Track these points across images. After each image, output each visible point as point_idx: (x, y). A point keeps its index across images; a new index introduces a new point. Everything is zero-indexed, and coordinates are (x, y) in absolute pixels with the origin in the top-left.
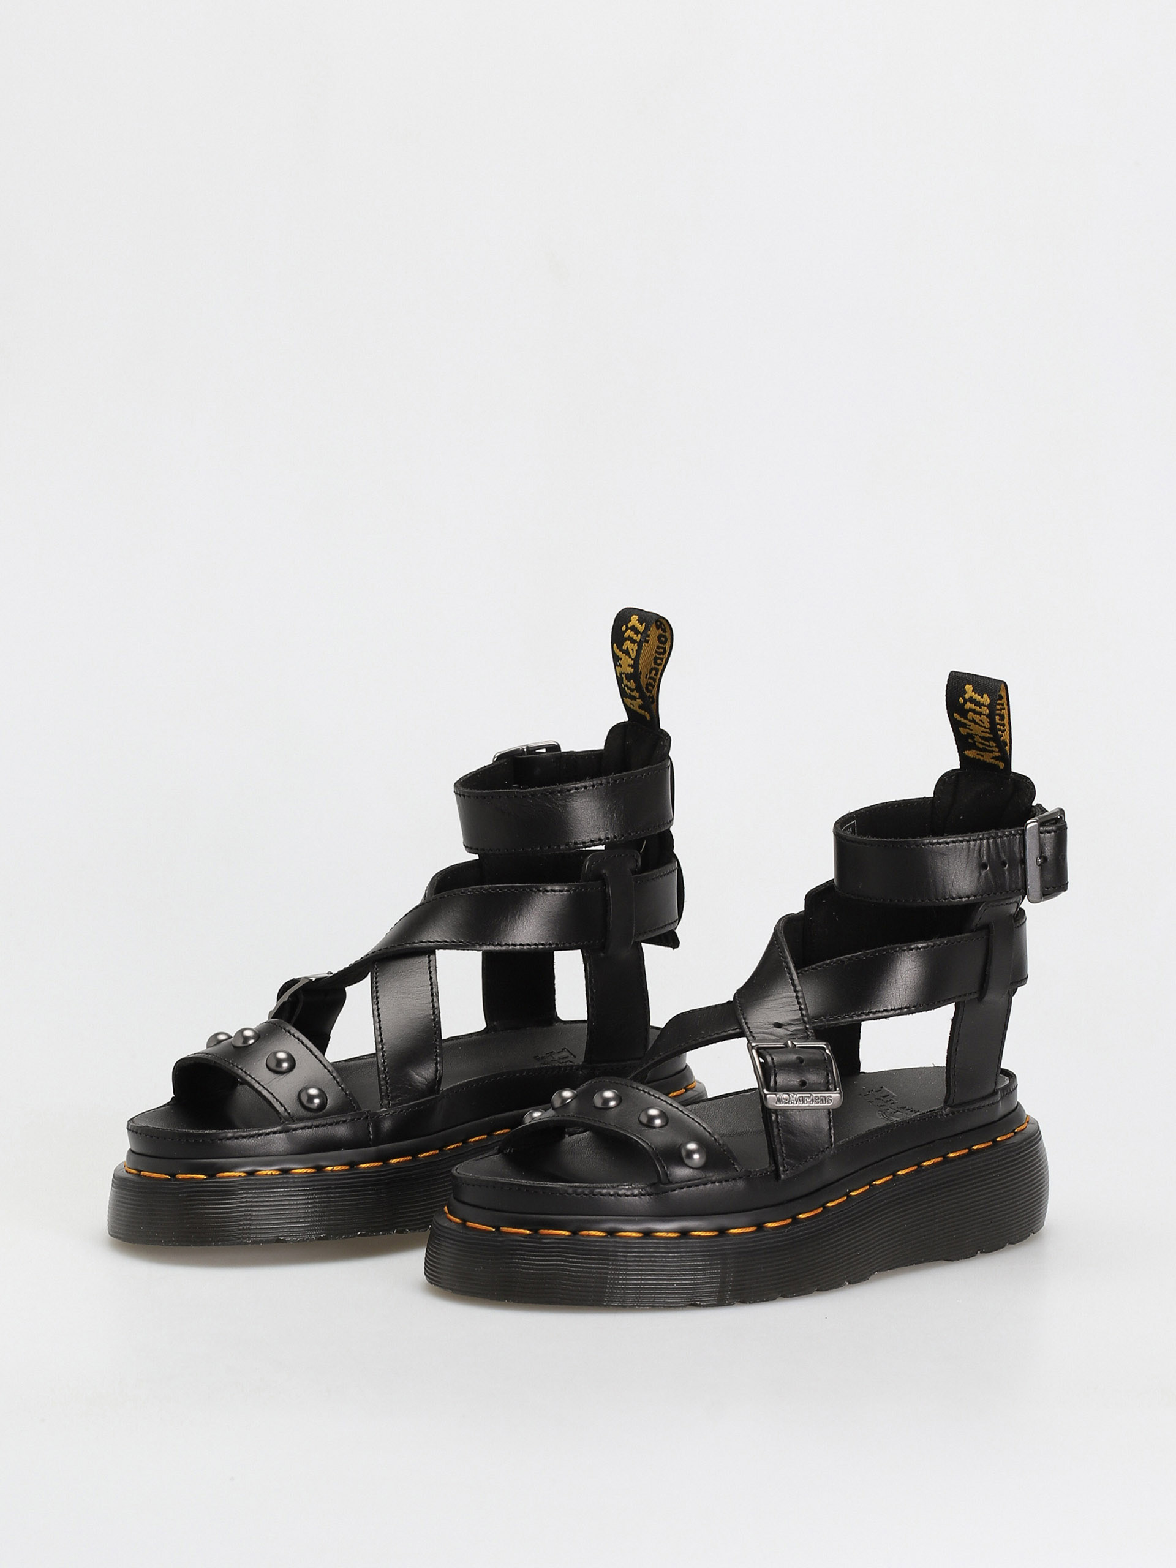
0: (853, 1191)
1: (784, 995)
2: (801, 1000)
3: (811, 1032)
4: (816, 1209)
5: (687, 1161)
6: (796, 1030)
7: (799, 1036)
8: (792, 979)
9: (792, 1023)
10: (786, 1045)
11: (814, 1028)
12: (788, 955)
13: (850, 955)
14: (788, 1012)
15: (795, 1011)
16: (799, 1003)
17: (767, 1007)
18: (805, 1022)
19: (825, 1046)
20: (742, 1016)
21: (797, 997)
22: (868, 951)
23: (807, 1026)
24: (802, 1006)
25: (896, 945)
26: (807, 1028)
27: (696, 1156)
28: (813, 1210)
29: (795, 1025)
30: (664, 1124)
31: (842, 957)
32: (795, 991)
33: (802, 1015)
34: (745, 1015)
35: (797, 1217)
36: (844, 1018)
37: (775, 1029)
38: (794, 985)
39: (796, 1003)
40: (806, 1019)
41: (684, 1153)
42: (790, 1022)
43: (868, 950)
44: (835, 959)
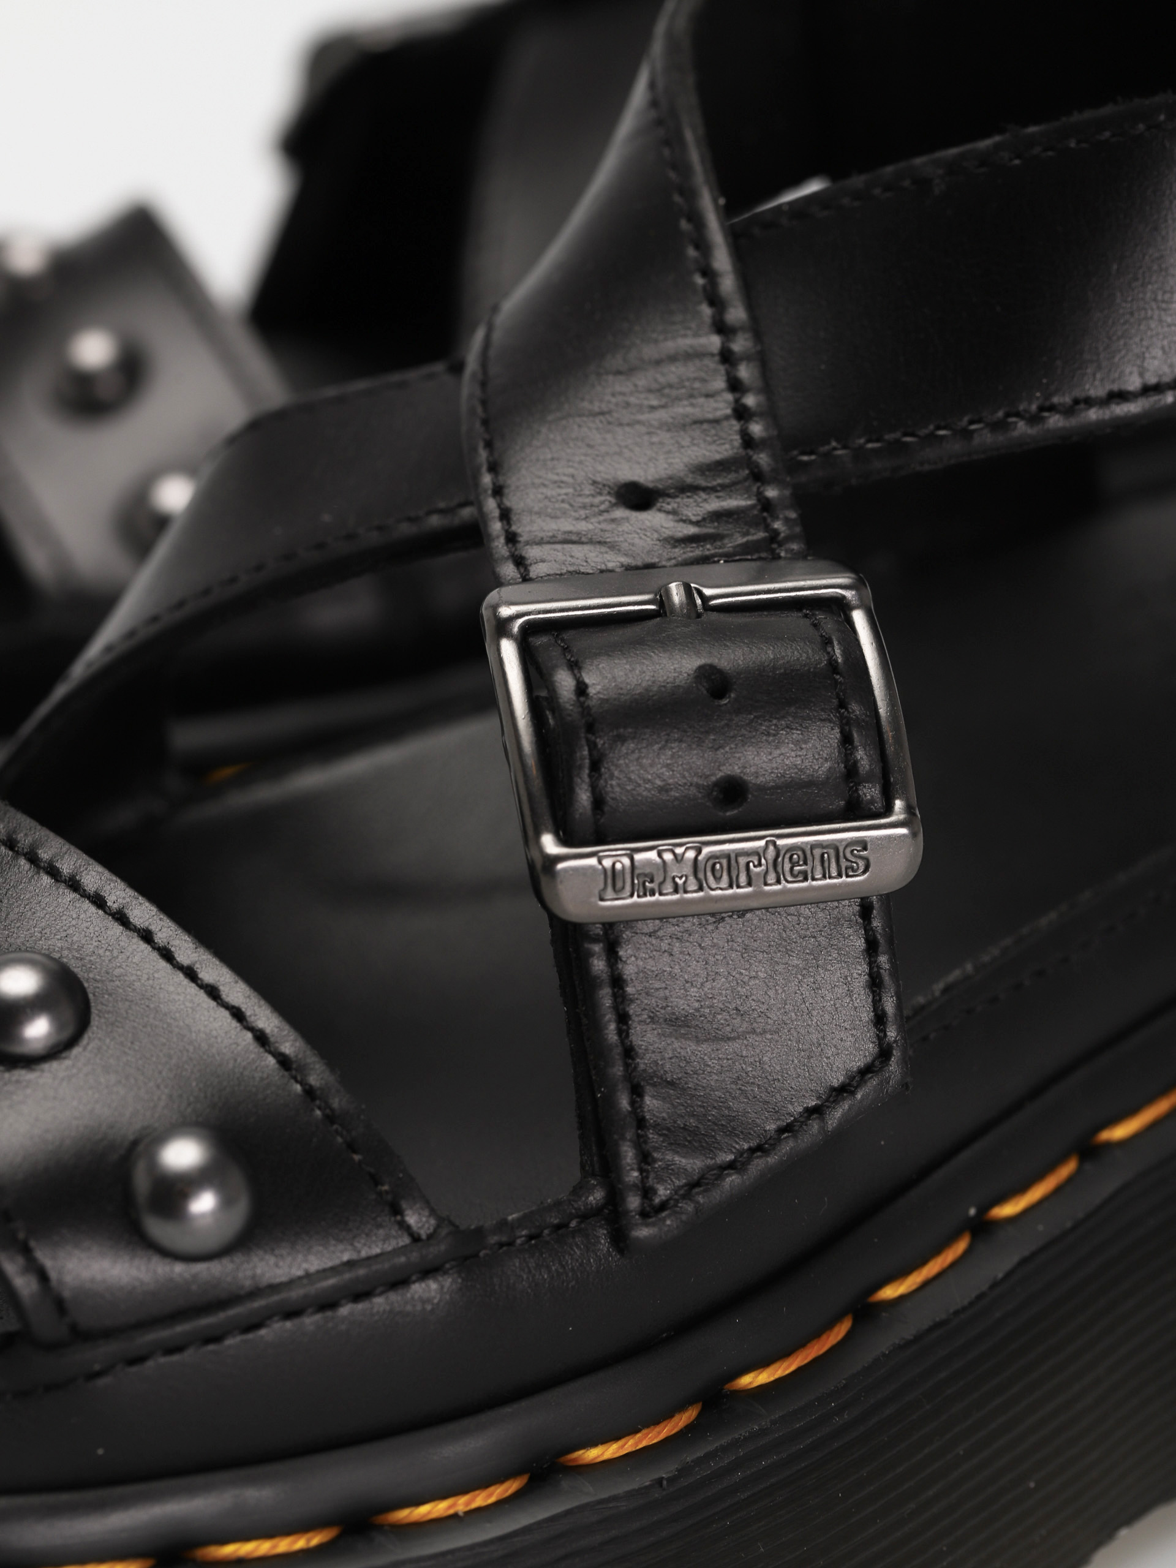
0: (1002, 1198)
1: (670, 346)
2: (744, 372)
3: (787, 520)
4: (817, 1334)
5: (158, 1229)
6: (718, 516)
7: (729, 545)
8: (708, 273)
9: (703, 483)
10: (663, 600)
11: (800, 499)
12: (695, 156)
13: (953, 151)
14: (683, 427)
15: (716, 422)
16: (735, 386)
17: (596, 407)
18: (758, 476)
19: (849, 594)
20: (483, 454)
21: (726, 357)
22: (1032, 129)
23: (771, 493)
24: (750, 400)
25: (1159, 99)
26: (766, 506)
27: (204, 1203)
28: (801, 1345)
29: (713, 489)
30: (67, 1034)
31: (918, 161)
32: (721, 328)
33: (748, 441)
34: (498, 444)
35: (729, 1387)
36: (932, 439)
37: (620, 513)
38: (716, 301)
39: (720, 383)
40: (763, 459)
41: (142, 1183)
42: (689, 480)
43: (1036, 123)
44: (889, 169)
